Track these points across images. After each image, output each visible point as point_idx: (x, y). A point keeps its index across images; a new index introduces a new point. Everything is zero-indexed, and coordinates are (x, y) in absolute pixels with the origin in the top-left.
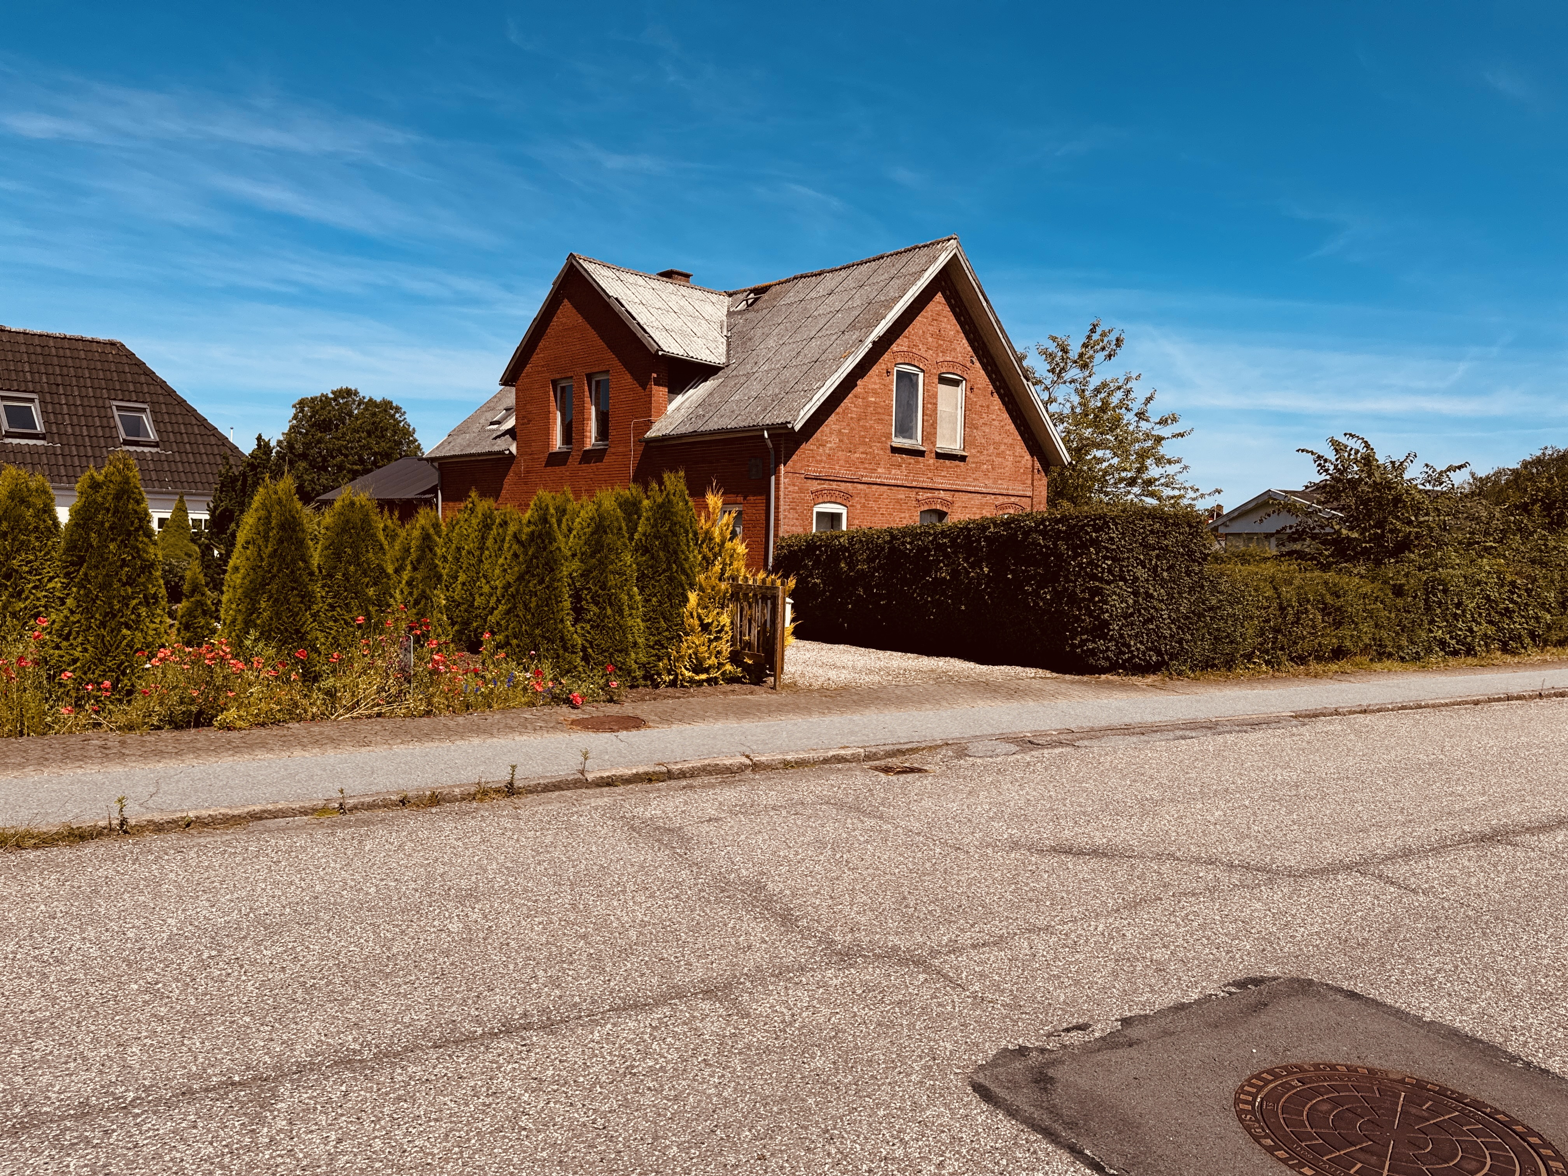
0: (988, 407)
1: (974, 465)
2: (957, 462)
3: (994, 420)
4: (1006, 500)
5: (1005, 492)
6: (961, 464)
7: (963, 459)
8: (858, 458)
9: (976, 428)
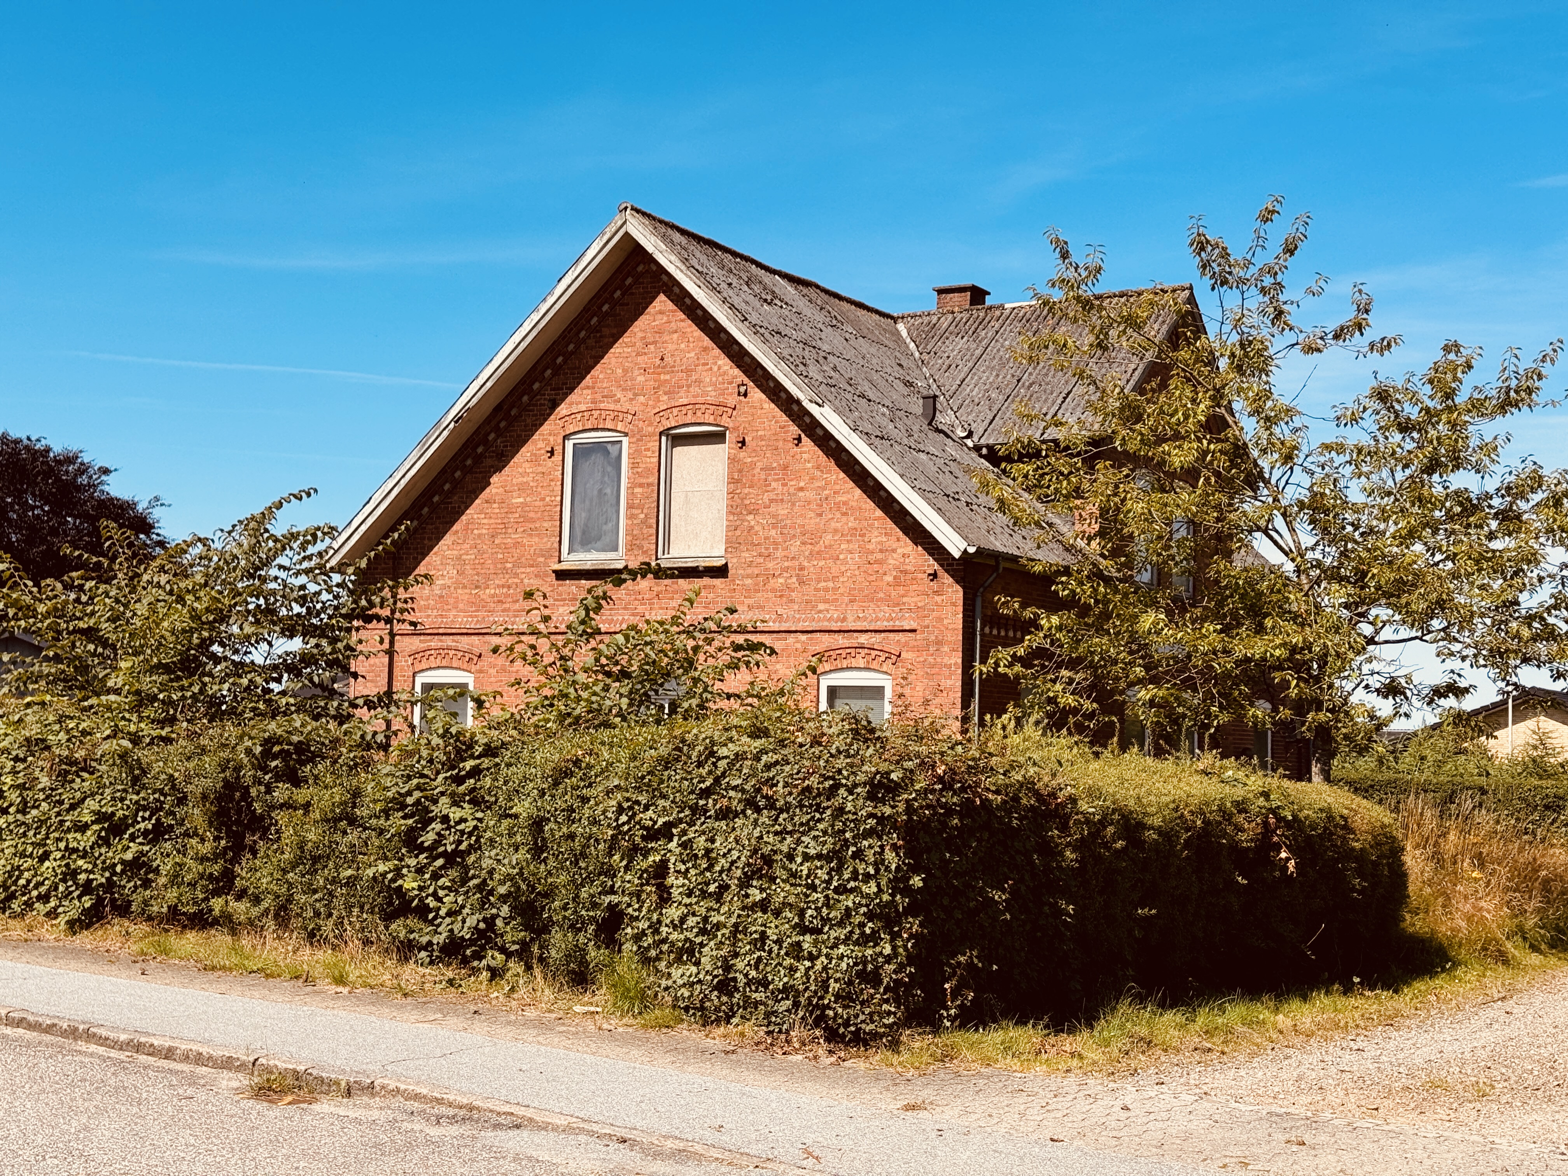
0: (785, 468)
1: (749, 581)
2: (706, 581)
3: (801, 489)
4: (841, 640)
5: (835, 626)
6: (717, 582)
7: (721, 572)
8: (493, 596)
9: (754, 512)
